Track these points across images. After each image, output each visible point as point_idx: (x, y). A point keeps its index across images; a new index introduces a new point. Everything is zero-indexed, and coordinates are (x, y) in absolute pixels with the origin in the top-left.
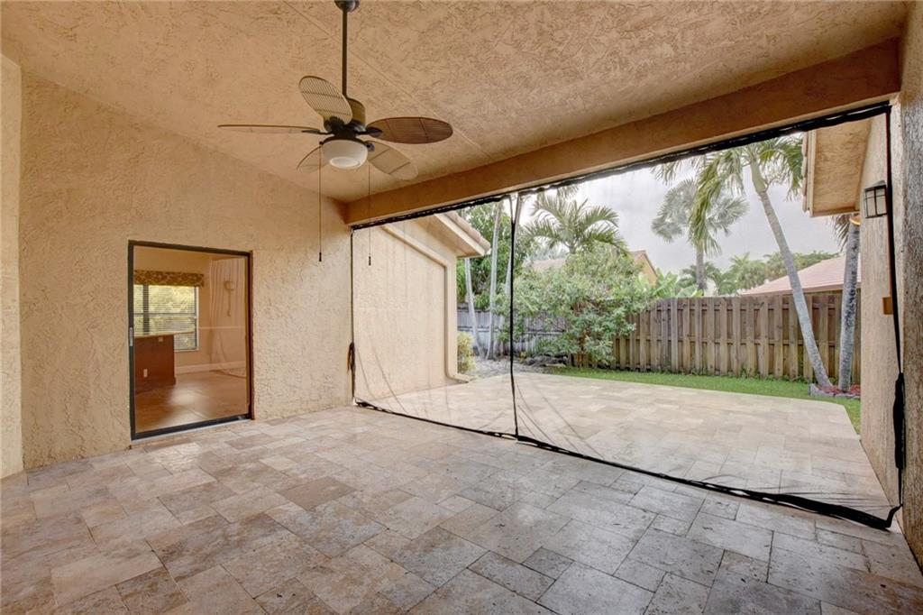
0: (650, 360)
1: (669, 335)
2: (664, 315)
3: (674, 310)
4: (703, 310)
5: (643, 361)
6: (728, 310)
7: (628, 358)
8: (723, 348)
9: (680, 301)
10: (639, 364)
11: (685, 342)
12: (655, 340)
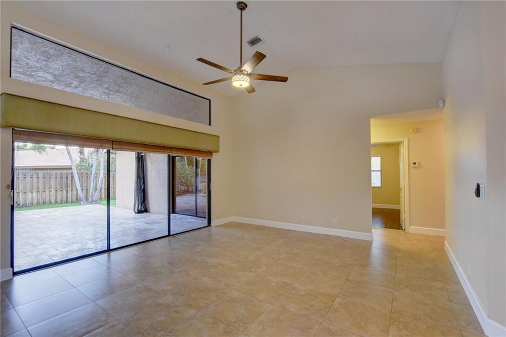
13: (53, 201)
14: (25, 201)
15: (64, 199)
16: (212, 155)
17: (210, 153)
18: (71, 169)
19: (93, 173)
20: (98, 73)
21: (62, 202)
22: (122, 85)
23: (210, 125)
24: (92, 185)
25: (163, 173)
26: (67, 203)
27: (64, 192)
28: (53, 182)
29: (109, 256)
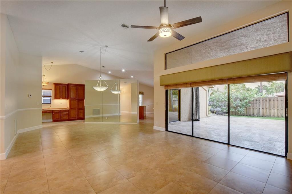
0: (253, 114)
1: (259, 107)
2: (258, 102)
3: (261, 101)
4: (269, 101)
5: (251, 114)
6: (277, 100)
7: (247, 113)
8: (276, 110)
9: (262, 98)
10: (250, 114)
11: (264, 109)
12: (255, 108)
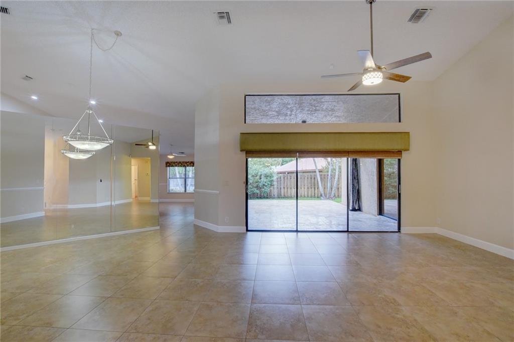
13: (306, 196)
14: (291, 194)
15: (313, 194)
16: (401, 154)
17: (399, 152)
18: (315, 172)
19: (329, 175)
20: (297, 102)
21: (311, 197)
22: (316, 105)
23: (400, 121)
24: (329, 185)
25: (371, 175)
26: (315, 197)
27: (313, 189)
28: (306, 182)
29: (297, 234)
